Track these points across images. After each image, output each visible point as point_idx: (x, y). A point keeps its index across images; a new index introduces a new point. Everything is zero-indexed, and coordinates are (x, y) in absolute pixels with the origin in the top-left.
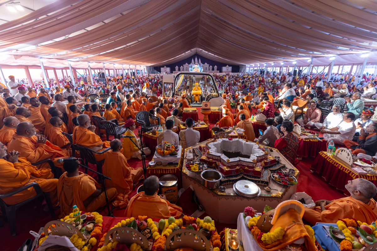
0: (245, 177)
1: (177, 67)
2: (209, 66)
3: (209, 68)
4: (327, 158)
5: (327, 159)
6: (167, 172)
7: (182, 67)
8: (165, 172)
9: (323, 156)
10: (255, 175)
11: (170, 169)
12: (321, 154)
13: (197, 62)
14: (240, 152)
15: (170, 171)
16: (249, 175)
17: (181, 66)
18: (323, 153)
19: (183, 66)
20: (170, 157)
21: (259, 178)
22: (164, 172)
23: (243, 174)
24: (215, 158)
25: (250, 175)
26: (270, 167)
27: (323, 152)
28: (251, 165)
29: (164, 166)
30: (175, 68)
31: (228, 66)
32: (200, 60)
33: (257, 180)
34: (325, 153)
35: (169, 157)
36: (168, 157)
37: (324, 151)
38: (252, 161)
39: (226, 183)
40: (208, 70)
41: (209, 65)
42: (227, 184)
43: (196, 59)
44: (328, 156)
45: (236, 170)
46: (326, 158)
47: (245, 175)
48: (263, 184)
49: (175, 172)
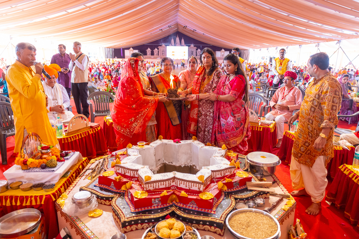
0: (178, 212)
1: (149, 49)
2: (197, 50)
3: (196, 52)
4: (353, 177)
5: (353, 179)
6: (26, 203)
7: (156, 49)
8: (22, 202)
9: (346, 173)
10: (200, 210)
11: (31, 197)
12: (342, 170)
13: (179, 43)
14: (194, 165)
15: (31, 202)
16: (188, 210)
17: (154, 49)
18: (347, 168)
19: (158, 49)
20: (39, 171)
21: (206, 215)
22: (18, 204)
23: (176, 206)
24: (129, 175)
25: (191, 208)
26: (236, 192)
27: (347, 166)
28: (195, 188)
29: (24, 190)
30: (146, 51)
31: (223, 50)
32: (183, 41)
33: (201, 221)
34: (349, 167)
35: (37, 171)
36: (35, 172)
37: (347, 164)
38: (197, 180)
39: (134, 227)
40: (195, 56)
41: (196, 48)
42: (137, 229)
43: (178, 39)
44: (356, 172)
45: (161, 197)
46: (350, 176)
47: (180, 208)
48: (213, 228)
49: (43, 203)
